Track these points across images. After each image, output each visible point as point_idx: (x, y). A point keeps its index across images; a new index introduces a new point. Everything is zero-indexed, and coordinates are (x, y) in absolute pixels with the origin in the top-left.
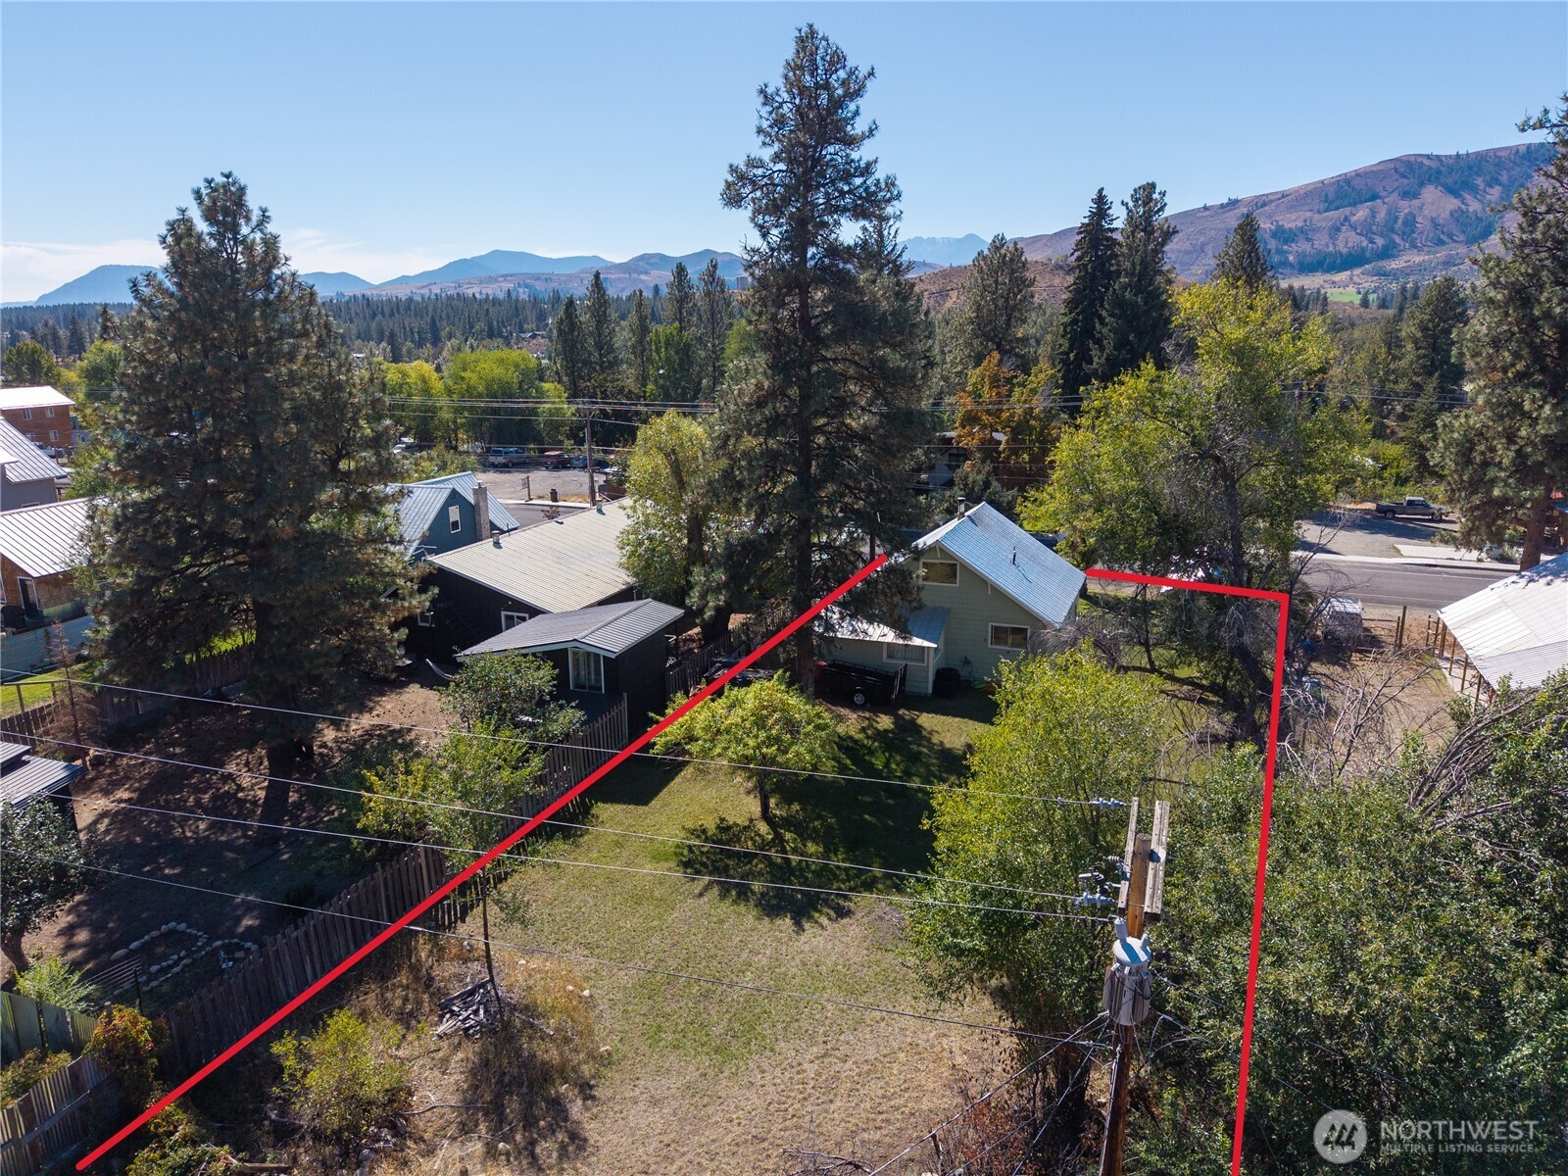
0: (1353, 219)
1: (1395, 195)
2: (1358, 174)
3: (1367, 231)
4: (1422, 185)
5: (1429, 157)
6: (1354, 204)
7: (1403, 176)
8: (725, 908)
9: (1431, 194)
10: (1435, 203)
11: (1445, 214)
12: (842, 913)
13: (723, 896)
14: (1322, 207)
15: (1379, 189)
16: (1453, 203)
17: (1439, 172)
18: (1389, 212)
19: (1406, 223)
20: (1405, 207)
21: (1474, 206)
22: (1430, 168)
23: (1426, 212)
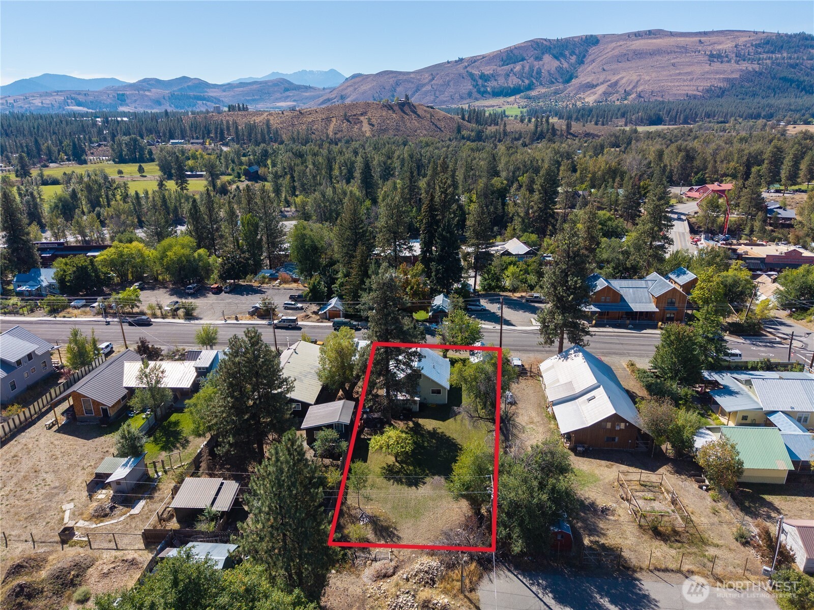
0: (515, 70)
1: (532, 58)
2: (516, 48)
3: (520, 76)
4: (543, 54)
5: (545, 40)
6: (514, 63)
7: (535, 49)
8: (400, 487)
9: (547, 58)
10: (549, 63)
11: (553, 69)
12: (424, 483)
13: (398, 484)
14: (501, 63)
15: (525, 55)
16: (556, 63)
17: (550, 48)
18: (530, 68)
19: (537, 73)
20: (537, 65)
21: (565, 65)
22: (546, 46)
23: (546, 67)
